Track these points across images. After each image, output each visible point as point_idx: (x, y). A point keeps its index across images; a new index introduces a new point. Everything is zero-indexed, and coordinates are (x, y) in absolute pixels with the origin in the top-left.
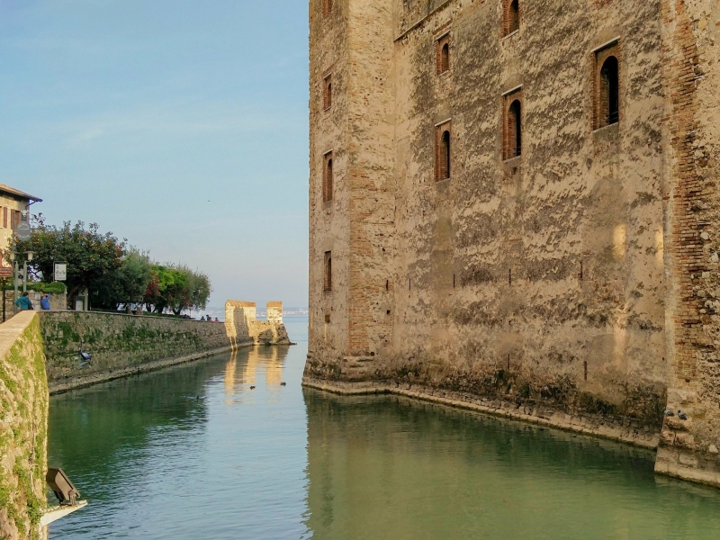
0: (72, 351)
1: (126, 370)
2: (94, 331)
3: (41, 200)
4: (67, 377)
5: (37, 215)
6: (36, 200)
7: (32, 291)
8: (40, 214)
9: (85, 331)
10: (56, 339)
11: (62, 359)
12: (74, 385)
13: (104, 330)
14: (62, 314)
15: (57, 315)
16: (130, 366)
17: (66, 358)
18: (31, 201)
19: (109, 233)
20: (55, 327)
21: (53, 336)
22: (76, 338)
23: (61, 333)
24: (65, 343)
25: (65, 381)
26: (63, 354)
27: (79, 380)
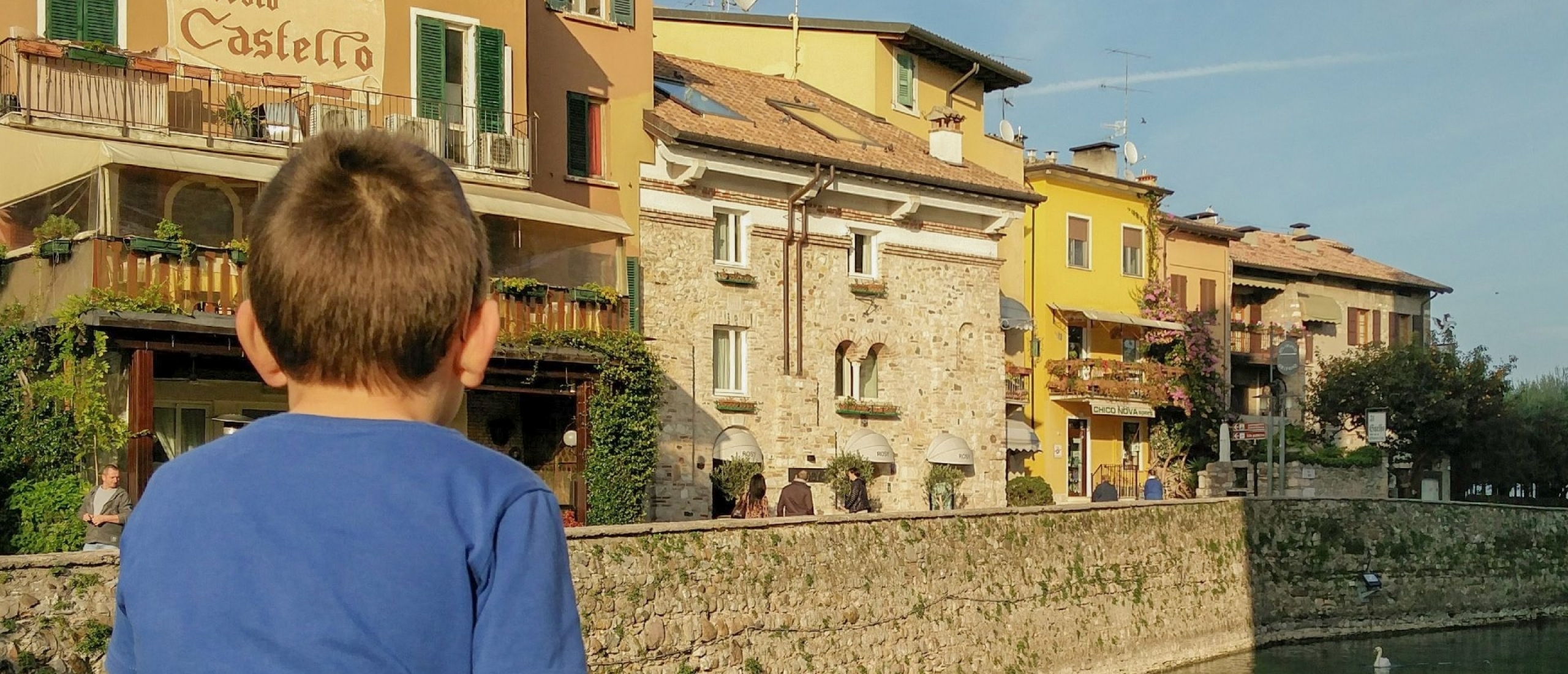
0: (1343, 570)
1: (1501, 614)
2: (1406, 534)
3: (1450, 290)
4: (1324, 616)
5: (1442, 319)
6: (1441, 290)
7: (1295, 464)
8: (1446, 316)
9: (1381, 536)
10: (1300, 548)
11: (1314, 583)
12: (1345, 631)
13: (1435, 534)
14: (1321, 504)
15: (1306, 505)
16: (1512, 606)
17: (1326, 580)
18: (1432, 293)
19: (1481, 348)
20: (1299, 526)
21: (1292, 541)
22: (1356, 548)
23: (1316, 537)
24: (1323, 555)
25: (1319, 623)
26: (1319, 575)
27: (1360, 623)
